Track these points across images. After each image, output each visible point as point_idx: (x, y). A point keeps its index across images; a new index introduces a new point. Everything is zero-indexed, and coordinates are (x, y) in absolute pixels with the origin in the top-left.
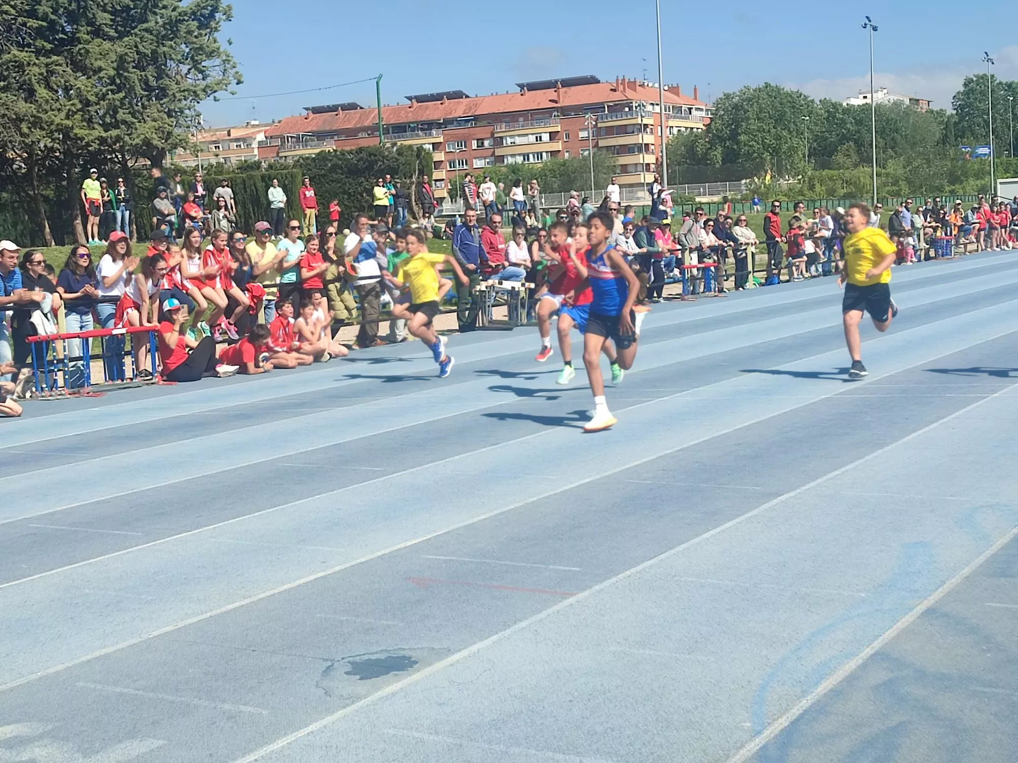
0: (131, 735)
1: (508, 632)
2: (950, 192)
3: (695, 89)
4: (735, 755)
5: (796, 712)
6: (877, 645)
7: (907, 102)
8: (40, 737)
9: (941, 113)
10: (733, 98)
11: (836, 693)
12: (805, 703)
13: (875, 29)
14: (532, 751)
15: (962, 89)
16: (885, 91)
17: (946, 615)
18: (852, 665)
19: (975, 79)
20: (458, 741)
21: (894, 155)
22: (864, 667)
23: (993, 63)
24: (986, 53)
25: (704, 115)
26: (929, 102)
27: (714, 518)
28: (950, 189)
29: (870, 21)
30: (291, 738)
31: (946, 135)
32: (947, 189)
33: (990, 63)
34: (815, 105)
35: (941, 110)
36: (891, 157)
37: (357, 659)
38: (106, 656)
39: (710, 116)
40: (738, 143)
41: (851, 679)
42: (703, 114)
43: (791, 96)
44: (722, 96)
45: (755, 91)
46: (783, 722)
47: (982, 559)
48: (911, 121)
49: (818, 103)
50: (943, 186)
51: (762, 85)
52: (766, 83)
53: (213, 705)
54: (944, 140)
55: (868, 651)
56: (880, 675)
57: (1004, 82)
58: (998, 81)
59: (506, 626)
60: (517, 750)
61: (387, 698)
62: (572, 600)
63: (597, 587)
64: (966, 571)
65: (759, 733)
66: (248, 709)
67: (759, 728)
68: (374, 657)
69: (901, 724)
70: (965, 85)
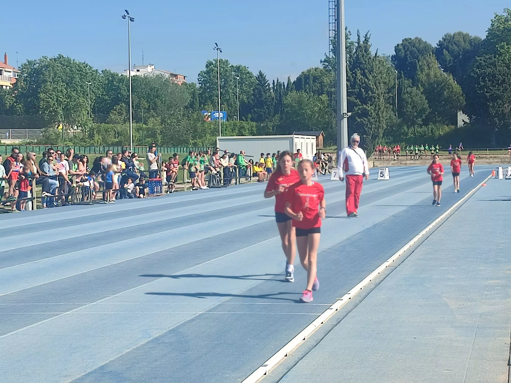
2: (193, 144)
3: (5, 56)
7: (167, 76)
9: (193, 85)
10: (35, 64)
13: (132, 20)
15: (205, 69)
16: (153, 67)
19: (214, 62)
21: (155, 115)
23: (221, 51)
24: (216, 44)
25: (12, 76)
26: (184, 77)
28: (193, 142)
29: (128, 14)
31: (193, 102)
32: (191, 142)
33: (219, 51)
34: (99, 74)
35: (193, 83)
36: (153, 116)
39: (16, 77)
40: (38, 99)
42: (11, 74)
43: (79, 66)
44: (25, 62)
45: (50, 60)
48: (169, 90)
49: (101, 73)
50: (188, 140)
51: (56, 56)
52: (59, 55)
54: (192, 105)
57: (235, 66)
58: (230, 65)
70: (207, 66)
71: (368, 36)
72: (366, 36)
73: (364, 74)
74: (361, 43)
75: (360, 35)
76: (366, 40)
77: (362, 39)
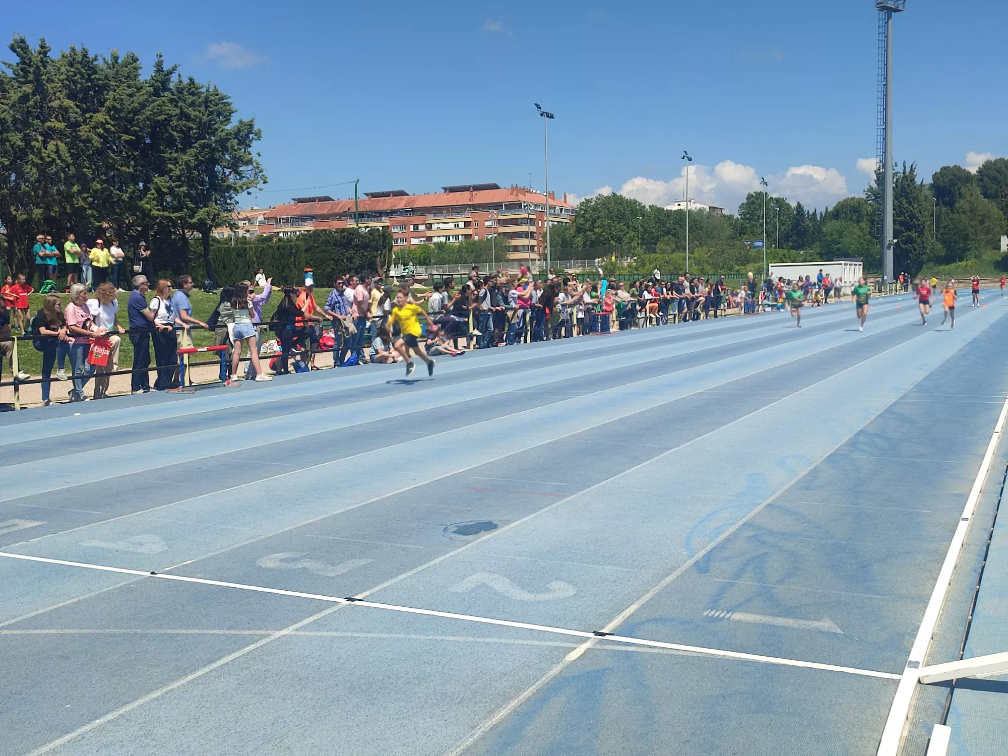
0: (353, 557)
1: (538, 513)
3: (564, 195)
4: (683, 565)
5: (709, 548)
6: (745, 520)
7: (708, 209)
8: (302, 557)
9: (731, 217)
10: (591, 202)
11: (728, 540)
12: (713, 544)
13: (690, 159)
14: (575, 563)
15: (745, 201)
16: (694, 201)
17: (779, 507)
18: (733, 529)
19: (754, 195)
20: (534, 560)
21: (700, 245)
22: (740, 529)
23: (767, 185)
24: (763, 178)
25: (570, 213)
26: (722, 209)
27: (635, 460)
29: (687, 154)
30: (442, 558)
31: (734, 232)
33: (764, 184)
34: (646, 209)
35: (731, 215)
36: (697, 246)
37: (459, 524)
38: (314, 523)
39: (575, 215)
41: (734, 534)
43: (630, 203)
44: (583, 201)
45: (606, 198)
46: (703, 552)
47: (793, 482)
48: (710, 222)
49: (648, 208)
51: (611, 194)
52: (613, 193)
53: (390, 545)
54: (733, 236)
55: (741, 523)
56: (749, 533)
57: (774, 198)
58: (769, 197)
59: (535, 510)
60: (568, 563)
61: (485, 541)
62: (568, 499)
63: (581, 493)
64: (786, 487)
65: (693, 556)
66: (410, 546)
67: (692, 554)
68: (468, 524)
69: (764, 553)
70: (747, 198)
71: (914, 167)
72: (912, 166)
73: (910, 203)
74: (907, 173)
75: (907, 166)
76: (912, 170)
77: (908, 170)
